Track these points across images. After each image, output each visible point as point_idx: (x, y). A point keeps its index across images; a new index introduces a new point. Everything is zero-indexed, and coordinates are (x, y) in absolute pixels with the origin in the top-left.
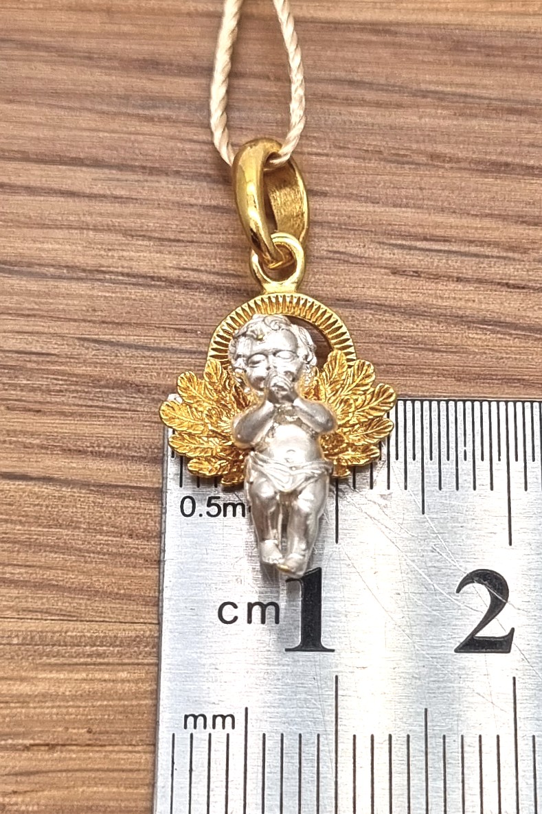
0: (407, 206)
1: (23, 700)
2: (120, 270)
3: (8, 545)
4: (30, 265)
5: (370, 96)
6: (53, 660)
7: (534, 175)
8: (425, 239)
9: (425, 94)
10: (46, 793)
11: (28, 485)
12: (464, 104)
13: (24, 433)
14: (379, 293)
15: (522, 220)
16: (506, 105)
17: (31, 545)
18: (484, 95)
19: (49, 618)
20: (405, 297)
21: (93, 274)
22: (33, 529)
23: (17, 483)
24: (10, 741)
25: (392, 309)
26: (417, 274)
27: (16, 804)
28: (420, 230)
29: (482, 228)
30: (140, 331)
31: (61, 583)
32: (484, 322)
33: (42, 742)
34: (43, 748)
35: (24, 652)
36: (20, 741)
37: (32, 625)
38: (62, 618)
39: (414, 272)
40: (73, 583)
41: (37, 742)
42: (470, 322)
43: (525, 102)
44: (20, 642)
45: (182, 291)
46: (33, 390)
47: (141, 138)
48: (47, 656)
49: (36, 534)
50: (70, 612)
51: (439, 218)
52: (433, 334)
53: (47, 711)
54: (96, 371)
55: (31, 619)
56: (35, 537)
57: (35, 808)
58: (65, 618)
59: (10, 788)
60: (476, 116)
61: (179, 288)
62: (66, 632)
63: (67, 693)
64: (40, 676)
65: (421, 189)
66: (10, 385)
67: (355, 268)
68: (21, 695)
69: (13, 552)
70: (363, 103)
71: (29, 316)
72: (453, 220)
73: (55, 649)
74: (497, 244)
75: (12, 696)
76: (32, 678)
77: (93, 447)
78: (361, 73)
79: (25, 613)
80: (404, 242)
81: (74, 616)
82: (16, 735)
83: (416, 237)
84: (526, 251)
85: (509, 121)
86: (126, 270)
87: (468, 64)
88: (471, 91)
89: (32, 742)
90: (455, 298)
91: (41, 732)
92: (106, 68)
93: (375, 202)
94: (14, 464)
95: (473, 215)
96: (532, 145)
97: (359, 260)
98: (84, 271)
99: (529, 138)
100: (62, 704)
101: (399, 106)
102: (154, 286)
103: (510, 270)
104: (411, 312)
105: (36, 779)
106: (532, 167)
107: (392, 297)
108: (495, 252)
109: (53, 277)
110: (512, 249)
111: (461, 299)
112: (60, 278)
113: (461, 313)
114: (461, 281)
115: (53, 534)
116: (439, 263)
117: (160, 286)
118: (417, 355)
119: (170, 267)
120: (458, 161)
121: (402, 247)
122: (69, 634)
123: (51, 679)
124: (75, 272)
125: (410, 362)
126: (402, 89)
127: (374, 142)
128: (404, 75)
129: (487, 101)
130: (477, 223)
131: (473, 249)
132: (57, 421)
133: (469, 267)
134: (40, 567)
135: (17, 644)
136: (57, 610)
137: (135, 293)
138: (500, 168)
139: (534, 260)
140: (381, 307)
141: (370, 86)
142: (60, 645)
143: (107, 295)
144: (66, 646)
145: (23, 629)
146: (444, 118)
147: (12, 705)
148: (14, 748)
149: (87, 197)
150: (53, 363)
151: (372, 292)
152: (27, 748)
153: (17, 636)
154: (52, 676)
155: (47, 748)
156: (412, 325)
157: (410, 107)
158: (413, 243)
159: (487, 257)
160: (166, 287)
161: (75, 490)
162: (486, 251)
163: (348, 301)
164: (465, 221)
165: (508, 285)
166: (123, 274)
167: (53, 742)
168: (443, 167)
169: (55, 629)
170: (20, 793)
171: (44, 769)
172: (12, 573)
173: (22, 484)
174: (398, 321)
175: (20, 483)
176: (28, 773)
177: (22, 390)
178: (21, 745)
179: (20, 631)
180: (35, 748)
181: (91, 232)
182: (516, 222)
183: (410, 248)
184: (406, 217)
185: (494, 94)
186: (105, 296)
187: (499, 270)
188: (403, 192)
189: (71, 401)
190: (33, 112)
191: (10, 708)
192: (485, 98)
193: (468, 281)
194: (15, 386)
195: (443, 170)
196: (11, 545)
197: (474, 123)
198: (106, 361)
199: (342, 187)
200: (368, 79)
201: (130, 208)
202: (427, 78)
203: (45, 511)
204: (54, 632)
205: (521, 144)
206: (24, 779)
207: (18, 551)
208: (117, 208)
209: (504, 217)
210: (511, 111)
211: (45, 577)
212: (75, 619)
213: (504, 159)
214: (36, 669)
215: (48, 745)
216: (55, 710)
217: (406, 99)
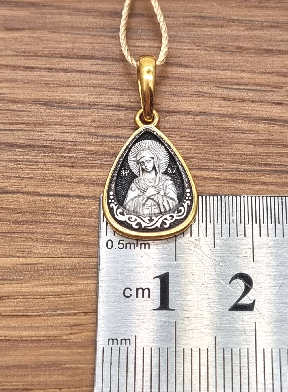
0: (228, 70)
1: (72, 293)
2: (105, 103)
3: (62, 226)
4: (66, 103)
5: (210, 23)
6: (84, 275)
7: (284, 54)
8: (237, 84)
9: (233, 21)
10: (84, 334)
11: (70, 199)
12: (251, 25)
13: (67, 176)
14: (218, 109)
15: (279, 74)
16: (269, 24)
17: (72, 225)
18: (259, 20)
19: (82, 257)
20: (229, 110)
21: (94, 106)
22: (73, 218)
23: (65, 198)
24: (68, 312)
25: (224, 116)
26: (234, 100)
27: (72, 339)
28: (235, 81)
29: (261, 78)
30: (114, 130)
31: (86, 242)
32: (265, 119)
33: (81, 311)
34: (82, 314)
35: (72, 272)
36: (72, 311)
37: (75, 260)
38: (87, 257)
39: (233, 99)
40: (91, 241)
41: (79, 311)
42: (259, 120)
43: (277, 22)
44: (70, 268)
45: (132, 112)
46: (70, 157)
47: (111, 46)
48: (82, 274)
49: (74, 221)
50: (91, 254)
51: (242, 75)
52: (242, 126)
53: (83, 298)
54: (97, 148)
55: (74, 258)
56: (74, 222)
57: (80, 340)
58: (89, 257)
59: (69, 332)
60: (256, 29)
61: (130, 110)
62: (90, 263)
63: (91, 290)
64: (79, 283)
65: (234, 62)
66: (60, 156)
67: (206, 98)
68: (72, 291)
69: (65, 228)
70: (207, 26)
71: (66, 125)
72: (249, 75)
73: (85, 270)
74: (268, 85)
75: (68, 292)
76: (76, 283)
77: (97, 181)
78: (205, 13)
79: (71, 255)
80: (228, 86)
81: (93, 256)
82: (71, 309)
83: (233, 84)
84: (281, 88)
85: (271, 31)
86: (107, 104)
87: (251, 7)
88: (253, 19)
89: (77, 312)
90: (251, 110)
91: (80, 307)
92: (94, 16)
93: (214, 69)
94: (63, 190)
95: (257, 73)
96: (281, 41)
97: (208, 95)
98: (89, 105)
99: (280, 38)
100: (89, 294)
101: (222, 27)
102: (120, 110)
103: (275, 96)
104: (233, 117)
105: (80, 327)
106: (282, 51)
107: (224, 110)
108: (268, 89)
109: (76, 108)
110: (275, 87)
111: (254, 110)
112: (79, 108)
113: (254, 116)
114: (254, 102)
115: (82, 220)
116: (243, 94)
117: (122, 110)
118: (236, 135)
119: (126, 101)
120: (250, 49)
121: (227, 88)
122: (91, 263)
123: (84, 283)
124: (85, 106)
125: (233, 138)
126: (223, 19)
127: (212, 43)
128: (224, 13)
129: (261, 23)
130: (259, 76)
131: (258, 88)
132: (81, 171)
133: (256, 96)
134: (77, 235)
135: (69, 269)
136: (85, 253)
137: (112, 113)
138: (268, 52)
139: (285, 92)
140: (219, 115)
141: (210, 18)
142: (87, 269)
143: (100, 115)
144: (90, 269)
145: (71, 262)
146: (243, 31)
147: (68, 296)
148: (69, 314)
149: (89, 72)
150: (78, 145)
151: (215, 109)
152: (75, 314)
153: (68, 265)
154: (84, 282)
155: (84, 314)
156: (233, 122)
157: (227, 27)
158: (231, 86)
159: (265, 91)
160: (125, 110)
161: (90, 201)
162: (264, 88)
163: (205, 113)
164: (254, 76)
165: (274, 103)
166: (106, 106)
167: (86, 311)
168: (243, 53)
169: (85, 262)
170: (73, 334)
171: (82, 323)
172: (65, 238)
173: (67, 199)
174: (227, 121)
175: (66, 198)
176: (76, 325)
177: (65, 158)
178: (72, 313)
179: (69, 263)
180: (78, 314)
181: (91, 88)
182: (276, 75)
183: (231, 88)
184: (229, 74)
185: (264, 19)
186: (99, 115)
187: (270, 97)
188: (226, 64)
189: (87, 162)
190: (64, 37)
191: (67, 297)
192: (260, 21)
193: (257, 102)
194: (62, 156)
195: (243, 54)
196: (64, 226)
197: (255, 32)
198: (101, 144)
199: (199, 63)
200: (208, 15)
201: (108, 77)
202: (235, 14)
203: (78, 210)
204: (84, 263)
205: (276, 41)
206: (75, 328)
207: (67, 228)
208: (102, 77)
209: (271, 73)
210: (272, 27)
211: (79, 239)
212: (93, 257)
213: (269, 48)
214: (77, 279)
215: (84, 313)
216: (86, 297)
217: (225, 23)
